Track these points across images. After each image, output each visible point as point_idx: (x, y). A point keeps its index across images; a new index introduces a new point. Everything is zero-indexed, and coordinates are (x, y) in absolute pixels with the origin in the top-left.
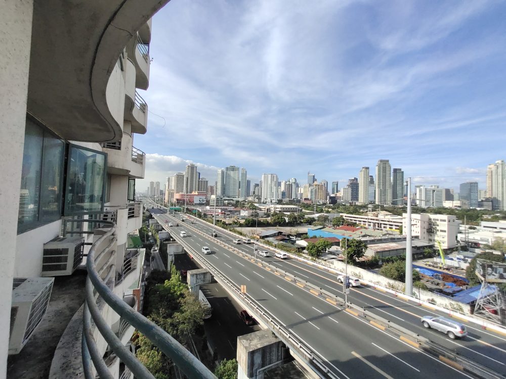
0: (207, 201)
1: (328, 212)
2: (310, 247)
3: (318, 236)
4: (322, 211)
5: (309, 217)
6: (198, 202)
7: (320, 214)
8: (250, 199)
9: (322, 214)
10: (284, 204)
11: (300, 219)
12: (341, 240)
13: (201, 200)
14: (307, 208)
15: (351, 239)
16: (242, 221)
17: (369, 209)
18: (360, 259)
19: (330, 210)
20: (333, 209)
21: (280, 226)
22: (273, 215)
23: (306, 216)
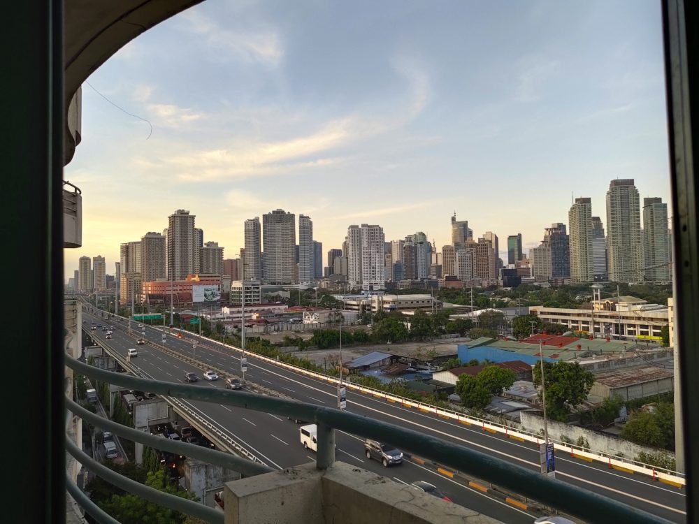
0: (222, 295)
1: (501, 305)
2: (466, 387)
3: (481, 361)
4: (486, 304)
5: (458, 320)
6: (202, 299)
7: (484, 311)
8: (323, 284)
9: (490, 309)
10: (401, 293)
11: (440, 324)
12: (533, 366)
13: (208, 293)
14: (453, 297)
15: (556, 362)
16: (307, 337)
17: (595, 293)
18: (580, 406)
19: (506, 299)
20: (513, 297)
21: (394, 342)
22: (376, 320)
23: (453, 317)
